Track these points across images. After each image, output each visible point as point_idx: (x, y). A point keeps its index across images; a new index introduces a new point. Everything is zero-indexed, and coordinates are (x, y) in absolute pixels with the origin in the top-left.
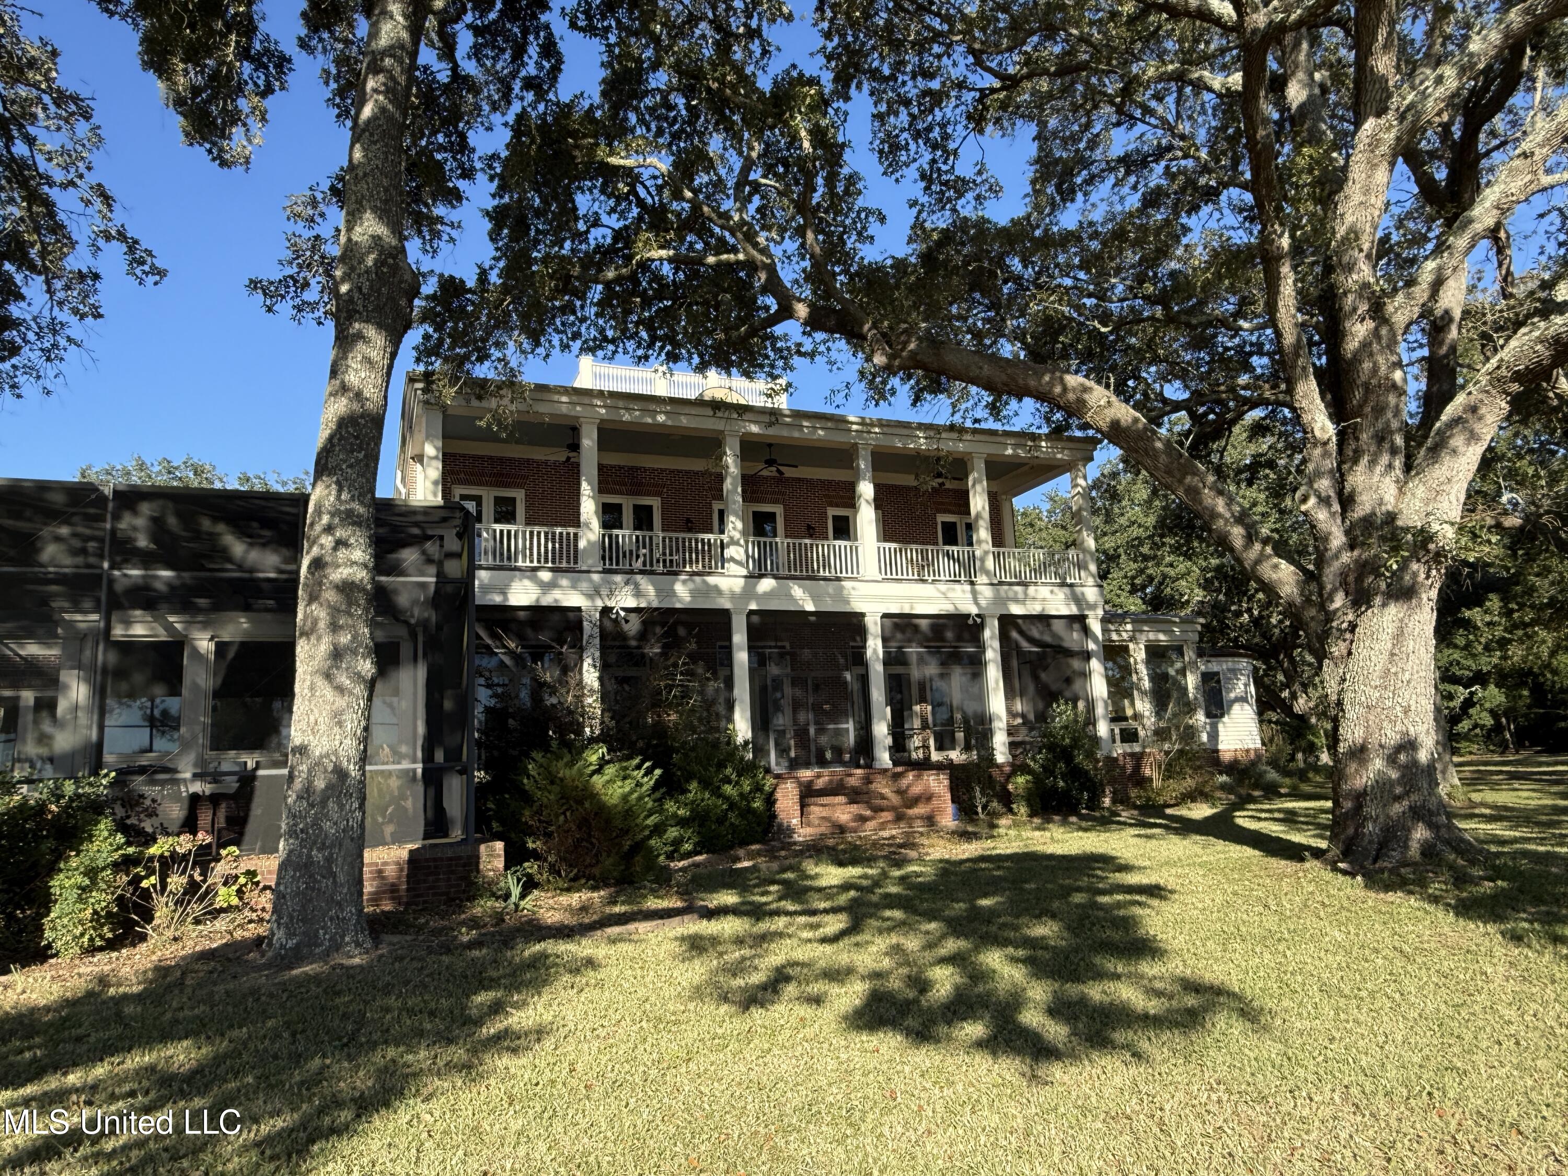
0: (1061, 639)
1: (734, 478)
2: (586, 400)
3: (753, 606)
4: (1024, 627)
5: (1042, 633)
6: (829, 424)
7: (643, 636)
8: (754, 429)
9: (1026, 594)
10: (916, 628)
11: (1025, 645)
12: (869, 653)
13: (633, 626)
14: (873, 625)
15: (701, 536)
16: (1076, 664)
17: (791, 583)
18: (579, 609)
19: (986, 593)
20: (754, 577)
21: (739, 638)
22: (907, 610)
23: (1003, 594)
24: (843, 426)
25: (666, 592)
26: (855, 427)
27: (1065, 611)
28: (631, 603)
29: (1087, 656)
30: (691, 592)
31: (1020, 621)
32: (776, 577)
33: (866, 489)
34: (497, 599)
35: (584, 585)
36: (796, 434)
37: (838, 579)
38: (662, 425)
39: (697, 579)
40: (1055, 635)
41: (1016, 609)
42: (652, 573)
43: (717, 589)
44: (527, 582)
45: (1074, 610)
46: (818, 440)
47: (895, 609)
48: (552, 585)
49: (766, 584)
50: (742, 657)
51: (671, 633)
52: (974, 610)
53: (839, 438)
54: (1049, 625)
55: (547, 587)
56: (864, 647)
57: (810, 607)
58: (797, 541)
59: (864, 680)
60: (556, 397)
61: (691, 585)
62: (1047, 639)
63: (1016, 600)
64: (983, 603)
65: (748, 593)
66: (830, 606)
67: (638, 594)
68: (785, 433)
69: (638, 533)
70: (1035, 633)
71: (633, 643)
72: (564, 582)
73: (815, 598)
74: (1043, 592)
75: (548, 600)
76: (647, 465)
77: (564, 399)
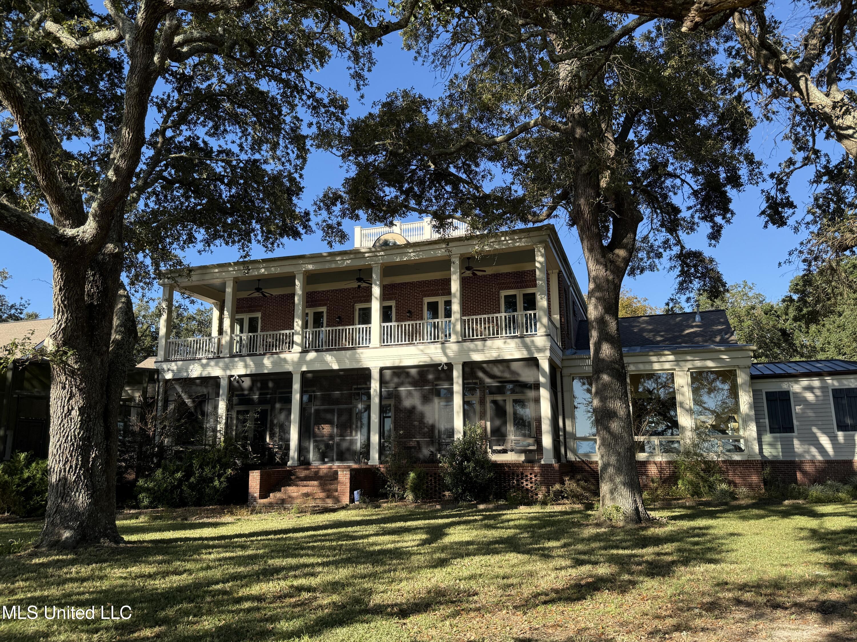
0: (518, 374)
1: (299, 296)
3: (304, 369)
4: (488, 369)
5: (503, 372)
6: (352, 256)
7: (251, 389)
8: (310, 267)
9: (484, 346)
10: (408, 374)
11: (488, 380)
12: (372, 391)
13: (247, 383)
14: (375, 375)
15: (282, 332)
16: (531, 394)
17: (324, 353)
18: (218, 377)
19: (453, 348)
20: (305, 351)
21: (296, 386)
22: (397, 364)
23: (466, 348)
24: (361, 256)
25: (260, 365)
26: (367, 255)
27: (517, 355)
28: (242, 372)
29: (537, 386)
30: (272, 363)
31: (485, 365)
32: (317, 351)
33: (376, 291)
34: (185, 375)
35: (221, 364)
36: (333, 266)
37: (353, 349)
38: (263, 275)
39: (275, 356)
40: (514, 373)
41: (477, 357)
42: (256, 355)
43: (285, 360)
44: (196, 365)
45: (523, 354)
46: (346, 267)
47: (389, 364)
48: (207, 365)
49: (312, 355)
50: (296, 397)
51: (264, 386)
52: (444, 360)
53: (359, 263)
54: (508, 367)
55: (204, 366)
56: (370, 388)
57: (335, 367)
58: (334, 328)
59: (368, 408)
60: (212, 271)
61: (271, 359)
62: (507, 375)
63: (476, 350)
64: (450, 353)
65: (302, 361)
66: (348, 365)
67: (246, 366)
68: (327, 266)
69: (250, 334)
70: (496, 371)
71: (246, 392)
72: (212, 363)
73: (338, 361)
74: (498, 343)
75: (205, 374)
76: (320, 290)
77: (217, 270)
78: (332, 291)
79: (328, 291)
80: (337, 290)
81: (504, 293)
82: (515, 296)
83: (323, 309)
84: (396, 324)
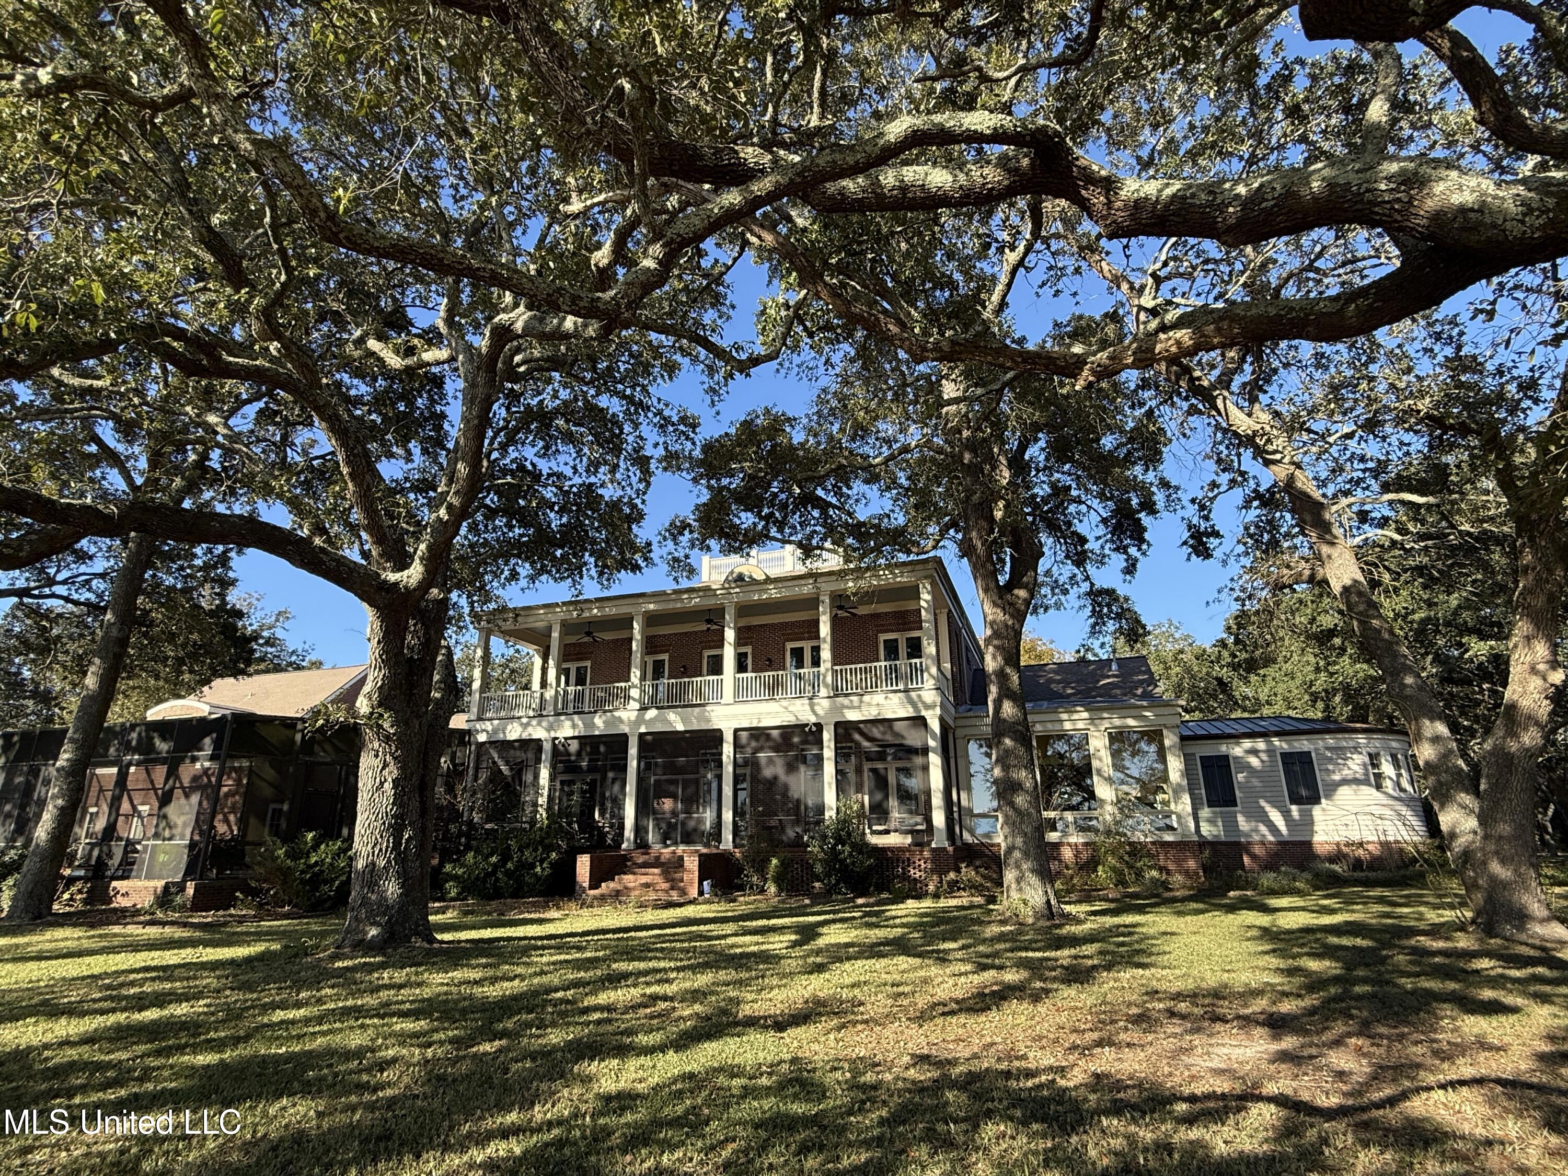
0: (903, 737)
1: (638, 641)
2: (552, 610)
3: (643, 730)
4: (866, 731)
5: (884, 733)
6: (701, 594)
7: (579, 753)
8: (652, 607)
9: (861, 702)
10: (768, 736)
11: (866, 744)
12: (724, 758)
13: (574, 746)
14: (729, 737)
15: (617, 684)
16: (919, 760)
17: (666, 711)
18: (540, 740)
19: (823, 705)
20: (644, 709)
21: (633, 751)
22: (755, 724)
23: (838, 705)
24: (710, 593)
25: (590, 725)
26: (717, 592)
27: (901, 713)
28: (569, 733)
29: (925, 751)
30: (605, 722)
31: (862, 726)
32: (658, 708)
33: (730, 635)
34: (501, 736)
35: (544, 724)
36: (679, 605)
37: (702, 705)
38: (596, 616)
39: (608, 714)
40: (897, 735)
41: (852, 716)
42: (585, 712)
43: (620, 720)
44: (515, 725)
45: (909, 712)
46: (694, 606)
47: (745, 724)
48: (528, 724)
49: (652, 713)
50: (633, 764)
51: (595, 750)
52: (813, 719)
53: (711, 602)
54: (891, 728)
55: (525, 726)
56: (721, 754)
57: (680, 727)
58: (678, 680)
59: (719, 777)
60: (537, 612)
61: (604, 718)
62: (889, 738)
63: (852, 708)
64: (821, 712)
65: (639, 721)
66: (695, 726)
67: (574, 726)
68: (671, 606)
69: (578, 687)
70: (876, 732)
71: (573, 758)
72: (534, 722)
73: (684, 721)
74: (878, 698)
75: (525, 736)
76: (661, 633)
77: (542, 612)
78: (676, 635)
79: (672, 635)
80: (681, 634)
81: (883, 637)
82: (896, 640)
83: (665, 657)
84: (753, 675)
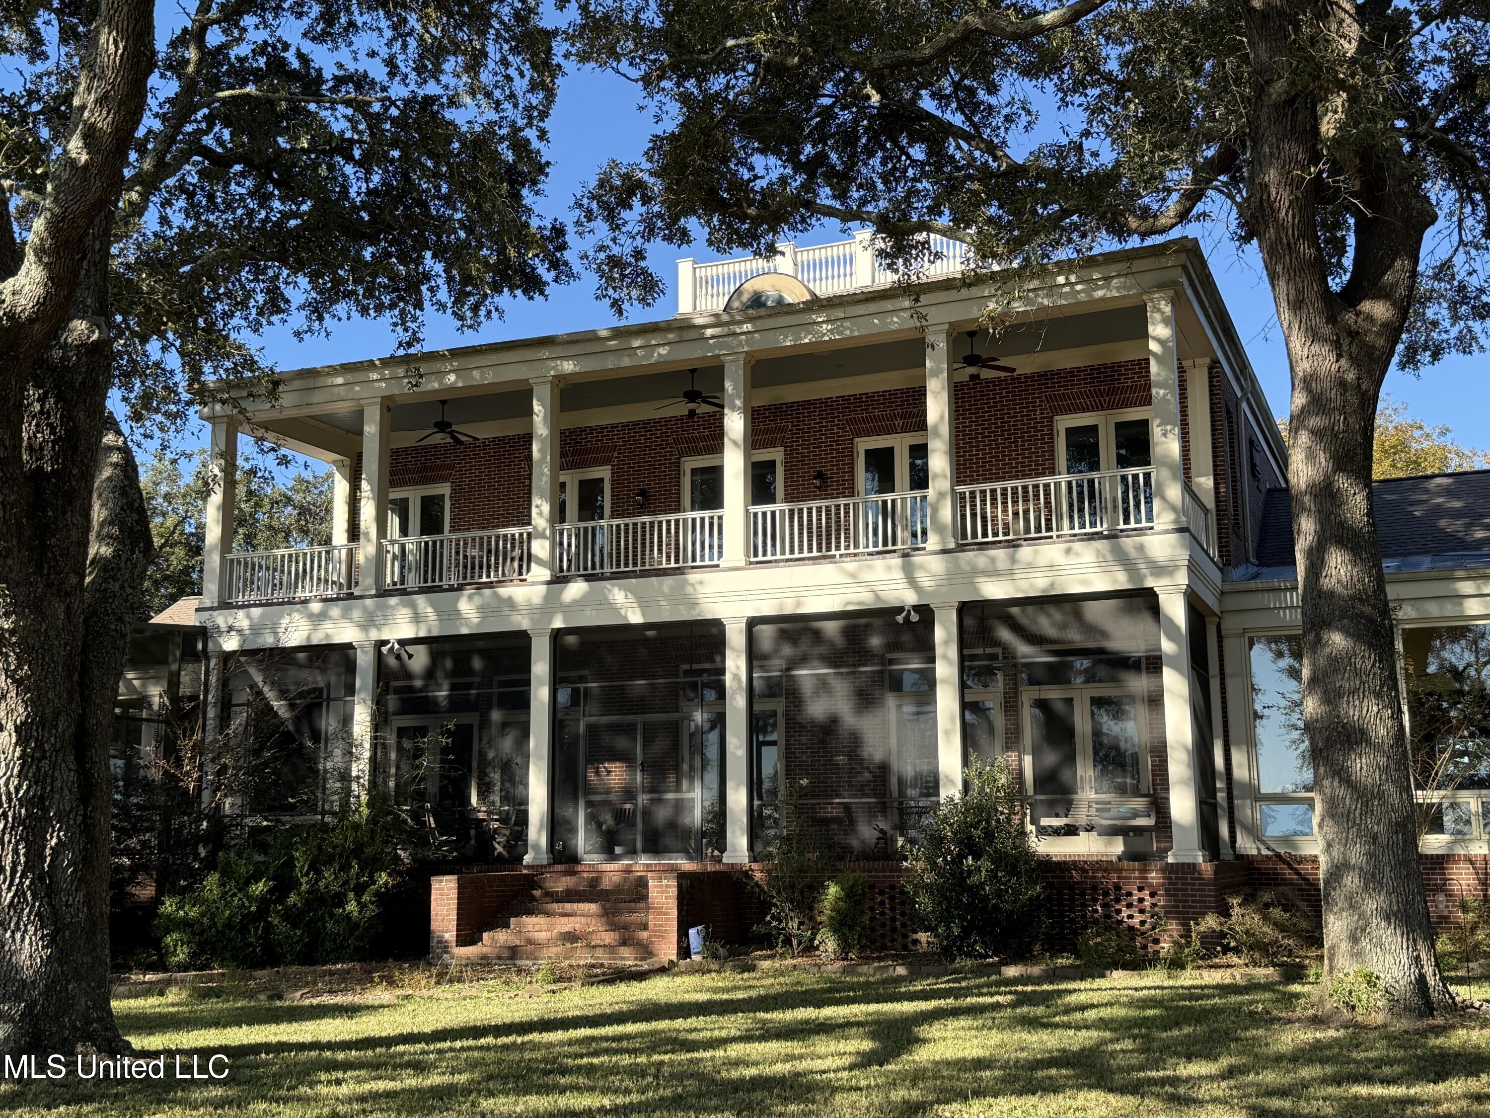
0: (1104, 634)
1: (543, 442)
2: (360, 376)
3: (558, 623)
4: (1024, 621)
5: (1063, 627)
6: (671, 336)
7: (430, 674)
9: (1013, 560)
10: (817, 636)
11: (1024, 650)
12: (728, 678)
13: (419, 659)
14: (736, 638)
15: (503, 531)
16: (1138, 684)
17: (607, 584)
18: (349, 646)
19: (932, 566)
20: (559, 579)
21: (540, 667)
22: (788, 610)
23: (965, 567)
24: (693, 334)
25: (450, 614)
26: (709, 332)
27: (1101, 584)
28: (407, 631)
29: (1154, 663)
30: (480, 609)
31: (1015, 610)
32: (588, 578)
33: (735, 424)
34: (268, 641)
35: (356, 614)
36: (626, 362)
37: (679, 571)
38: (452, 388)
39: (487, 592)
40: (1091, 629)
41: (994, 590)
42: (440, 589)
43: (510, 602)
44: (296, 616)
45: (1120, 581)
46: (658, 363)
47: (768, 610)
48: (322, 616)
49: (576, 589)
50: (541, 695)
51: (462, 667)
52: (910, 598)
53: (691, 354)
54: (1078, 615)
55: (317, 619)
56: (722, 671)
57: (635, 618)
58: (631, 521)
59: (719, 721)
60: (329, 381)
61: (477, 600)
62: (1075, 637)
63: (993, 573)
64: (926, 582)
65: (551, 603)
66: (666, 614)
67: (417, 618)
68: (610, 363)
69: (426, 538)
70: (1045, 624)
71: (418, 683)
72: (335, 611)
73: (643, 604)
74: (1051, 552)
75: (318, 638)
76: (594, 423)
77: (340, 380)
78: (625, 426)
79: (613, 426)
80: (635, 424)
81: (1064, 422)
82: (1094, 429)
83: (604, 473)
84: (786, 507)
